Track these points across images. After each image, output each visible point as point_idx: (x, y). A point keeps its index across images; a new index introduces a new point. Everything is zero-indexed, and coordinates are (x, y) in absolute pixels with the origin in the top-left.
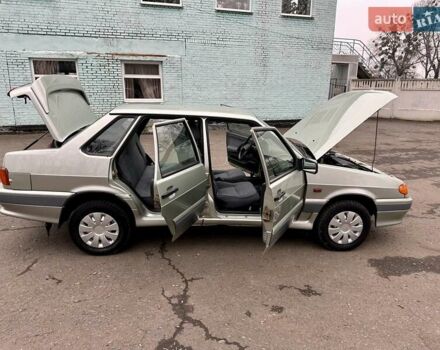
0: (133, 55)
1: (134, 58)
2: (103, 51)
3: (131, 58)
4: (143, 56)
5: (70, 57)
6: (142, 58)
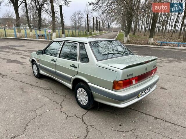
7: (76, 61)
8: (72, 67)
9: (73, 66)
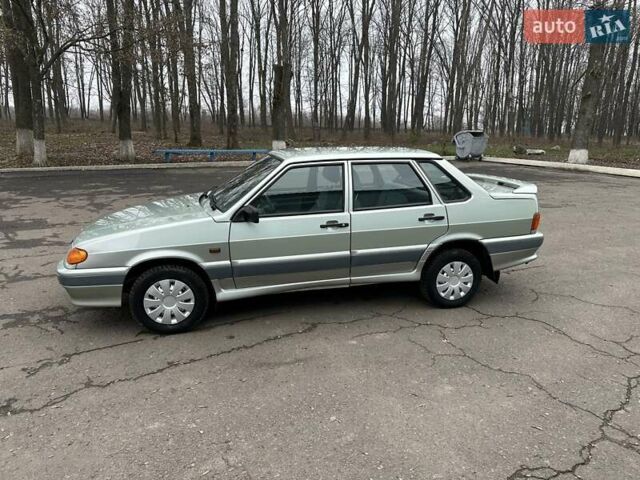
7: (431, 203)
8: (426, 221)
9: (429, 217)
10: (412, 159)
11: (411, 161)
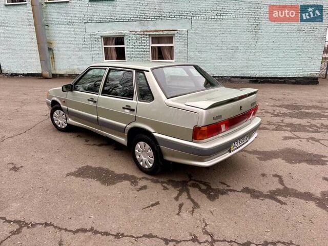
0: (156, 31)
1: (157, 33)
2: (138, 29)
3: (155, 33)
4: (163, 31)
5: (121, 34)
6: (161, 33)
7: (132, 100)
8: (126, 110)
9: (128, 107)
10: (134, 69)
11: (133, 70)
